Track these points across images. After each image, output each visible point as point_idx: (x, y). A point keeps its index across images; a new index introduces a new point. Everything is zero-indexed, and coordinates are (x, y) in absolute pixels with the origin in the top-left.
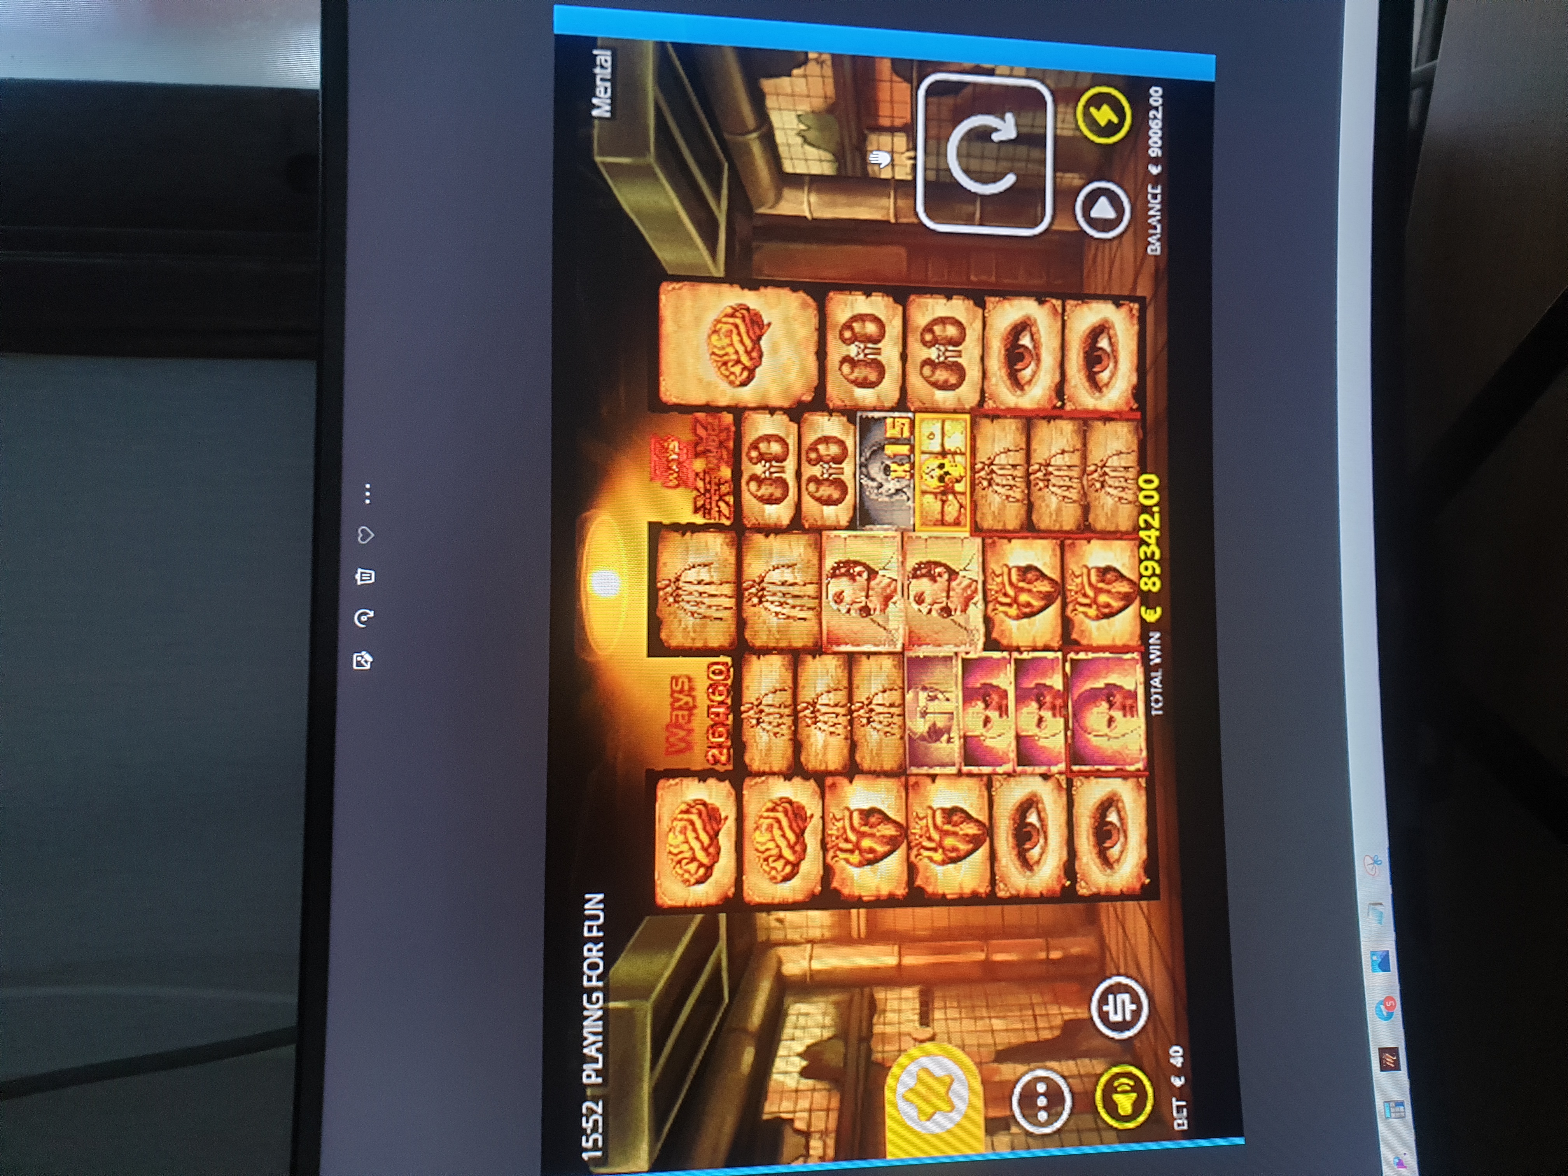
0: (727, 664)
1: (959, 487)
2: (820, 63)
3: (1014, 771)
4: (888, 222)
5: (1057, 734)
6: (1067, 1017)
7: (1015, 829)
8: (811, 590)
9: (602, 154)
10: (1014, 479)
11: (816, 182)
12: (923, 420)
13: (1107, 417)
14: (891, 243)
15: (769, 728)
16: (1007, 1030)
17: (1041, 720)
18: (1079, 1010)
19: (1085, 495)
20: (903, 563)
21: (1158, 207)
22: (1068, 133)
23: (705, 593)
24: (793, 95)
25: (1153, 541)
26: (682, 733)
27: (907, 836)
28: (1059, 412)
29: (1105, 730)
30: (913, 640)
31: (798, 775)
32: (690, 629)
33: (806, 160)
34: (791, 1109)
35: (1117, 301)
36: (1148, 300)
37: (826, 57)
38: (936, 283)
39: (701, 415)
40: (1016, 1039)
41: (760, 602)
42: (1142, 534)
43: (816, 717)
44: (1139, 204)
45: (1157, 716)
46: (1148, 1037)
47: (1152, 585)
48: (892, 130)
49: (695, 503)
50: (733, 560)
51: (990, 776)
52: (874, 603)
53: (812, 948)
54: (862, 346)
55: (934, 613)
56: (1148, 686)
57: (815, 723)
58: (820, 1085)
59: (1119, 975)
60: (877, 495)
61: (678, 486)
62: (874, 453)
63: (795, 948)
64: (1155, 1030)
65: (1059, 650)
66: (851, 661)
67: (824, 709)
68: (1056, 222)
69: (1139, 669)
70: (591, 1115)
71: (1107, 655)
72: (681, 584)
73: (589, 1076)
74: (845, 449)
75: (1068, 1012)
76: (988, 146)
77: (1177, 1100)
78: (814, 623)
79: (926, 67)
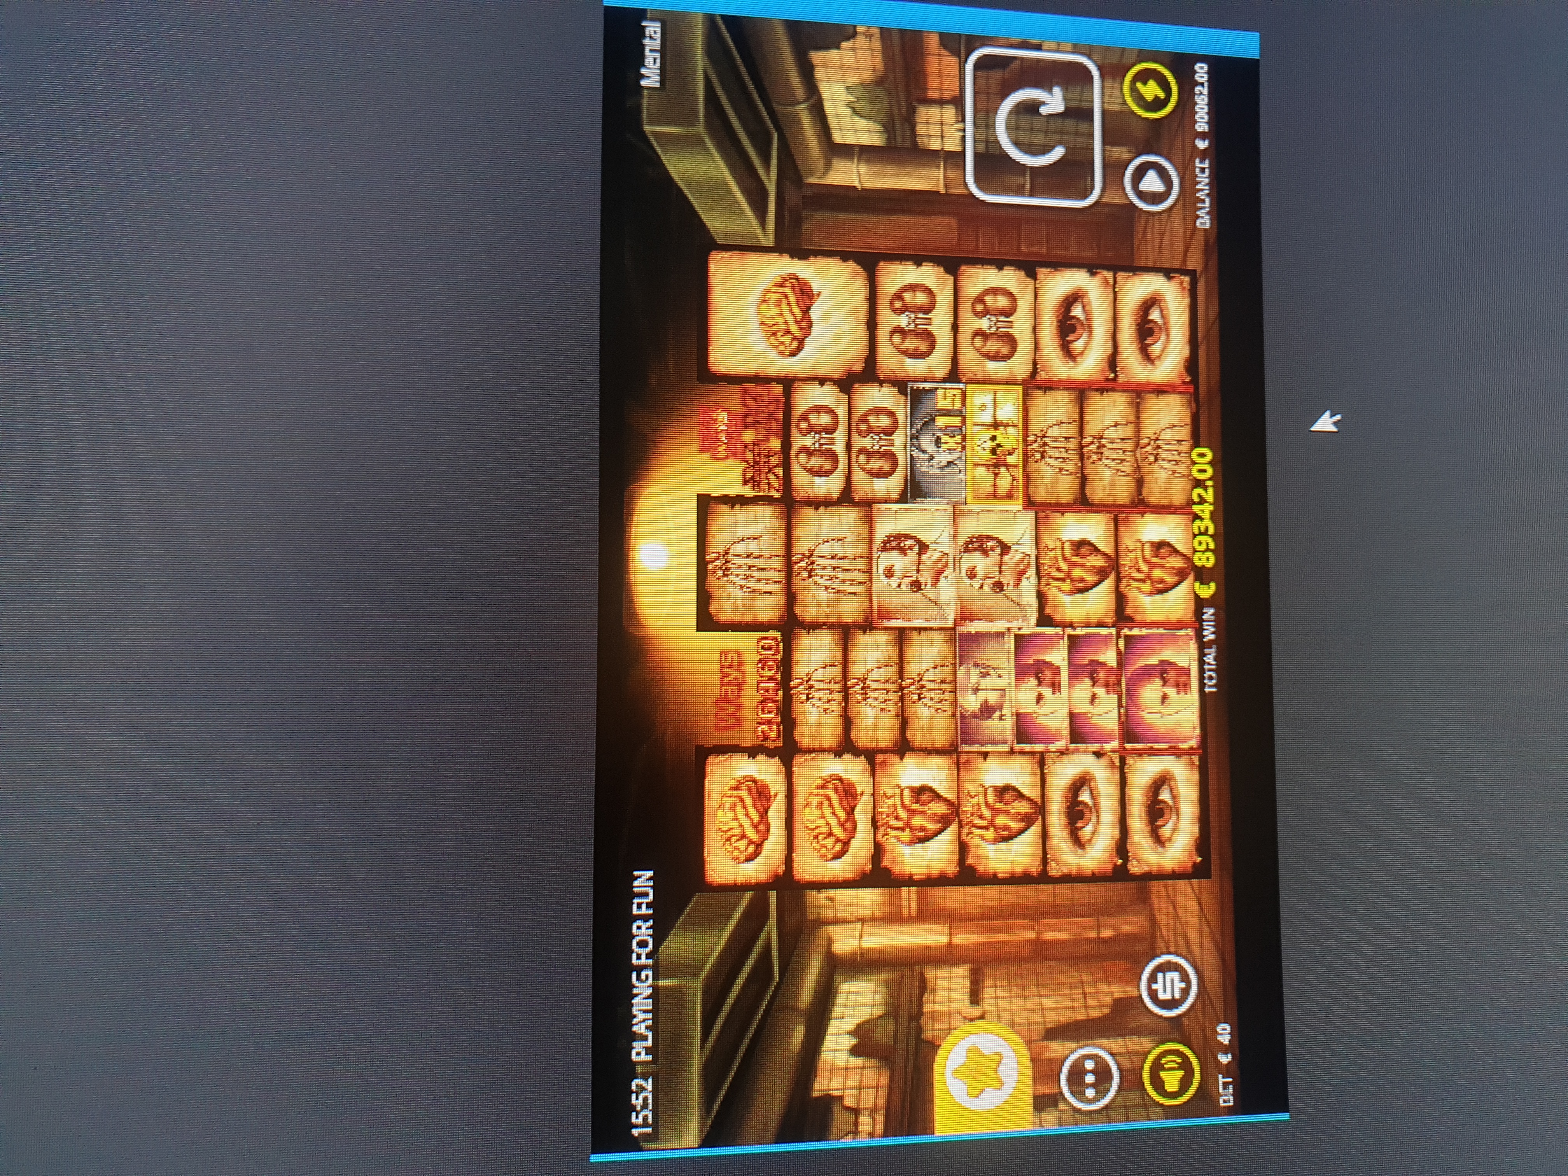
0: (776, 639)
1: (1011, 460)
2: (869, 36)
3: (1067, 749)
4: (938, 193)
5: (1110, 711)
6: (1116, 995)
7: (1068, 807)
8: (861, 564)
9: (652, 123)
10: (1067, 451)
11: (865, 153)
12: (974, 391)
13: (1160, 390)
14: (942, 213)
15: (819, 703)
16: (1057, 1008)
17: (1094, 697)
18: (1128, 989)
19: (1138, 468)
20: (955, 536)
21: (1207, 181)
22: (1116, 107)
23: (754, 566)
24: (841, 67)
25: (1206, 515)
26: (731, 709)
27: (958, 815)
28: (1111, 385)
29: (1158, 707)
30: (965, 615)
31: (848, 752)
32: (739, 602)
33: (856, 131)
34: (840, 1086)
35: (1168, 273)
36: (1198, 272)
37: (875, 31)
38: (987, 253)
39: (750, 386)
40: (1065, 1017)
41: (810, 576)
42: (1196, 508)
43: (866, 694)
44: (1187, 178)
45: (1211, 693)
46: (1196, 1016)
47: (1206, 560)
48: (941, 102)
49: (744, 475)
50: (782, 533)
51: (1042, 755)
52: (926, 578)
53: (863, 926)
54: (913, 316)
55: (986, 588)
56: (1201, 663)
57: (865, 699)
58: (870, 1062)
59: (1169, 953)
60: (928, 467)
61: (727, 458)
62: (925, 424)
63: (845, 927)
64: (1204, 1008)
65: (1113, 626)
66: (901, 636)
67: (874, 685)
68: (1106, 194)
69: (1193, 647)
70: (641, 1091)
71: (1161, 631)
72: (730, 557)
73: (638, 1054)
74: (896, 420)
75: (1118, 991)
76: (1036, 118)
77: (1223, 1077)
78: (863, 598)
79: (972, 42)
